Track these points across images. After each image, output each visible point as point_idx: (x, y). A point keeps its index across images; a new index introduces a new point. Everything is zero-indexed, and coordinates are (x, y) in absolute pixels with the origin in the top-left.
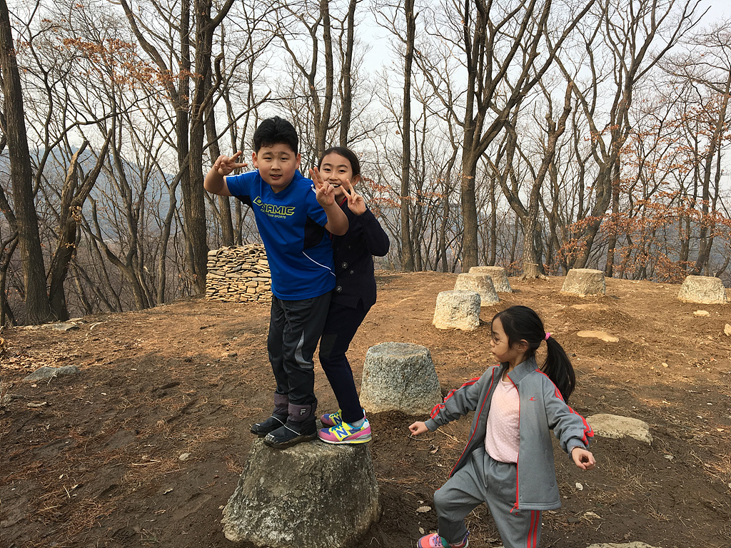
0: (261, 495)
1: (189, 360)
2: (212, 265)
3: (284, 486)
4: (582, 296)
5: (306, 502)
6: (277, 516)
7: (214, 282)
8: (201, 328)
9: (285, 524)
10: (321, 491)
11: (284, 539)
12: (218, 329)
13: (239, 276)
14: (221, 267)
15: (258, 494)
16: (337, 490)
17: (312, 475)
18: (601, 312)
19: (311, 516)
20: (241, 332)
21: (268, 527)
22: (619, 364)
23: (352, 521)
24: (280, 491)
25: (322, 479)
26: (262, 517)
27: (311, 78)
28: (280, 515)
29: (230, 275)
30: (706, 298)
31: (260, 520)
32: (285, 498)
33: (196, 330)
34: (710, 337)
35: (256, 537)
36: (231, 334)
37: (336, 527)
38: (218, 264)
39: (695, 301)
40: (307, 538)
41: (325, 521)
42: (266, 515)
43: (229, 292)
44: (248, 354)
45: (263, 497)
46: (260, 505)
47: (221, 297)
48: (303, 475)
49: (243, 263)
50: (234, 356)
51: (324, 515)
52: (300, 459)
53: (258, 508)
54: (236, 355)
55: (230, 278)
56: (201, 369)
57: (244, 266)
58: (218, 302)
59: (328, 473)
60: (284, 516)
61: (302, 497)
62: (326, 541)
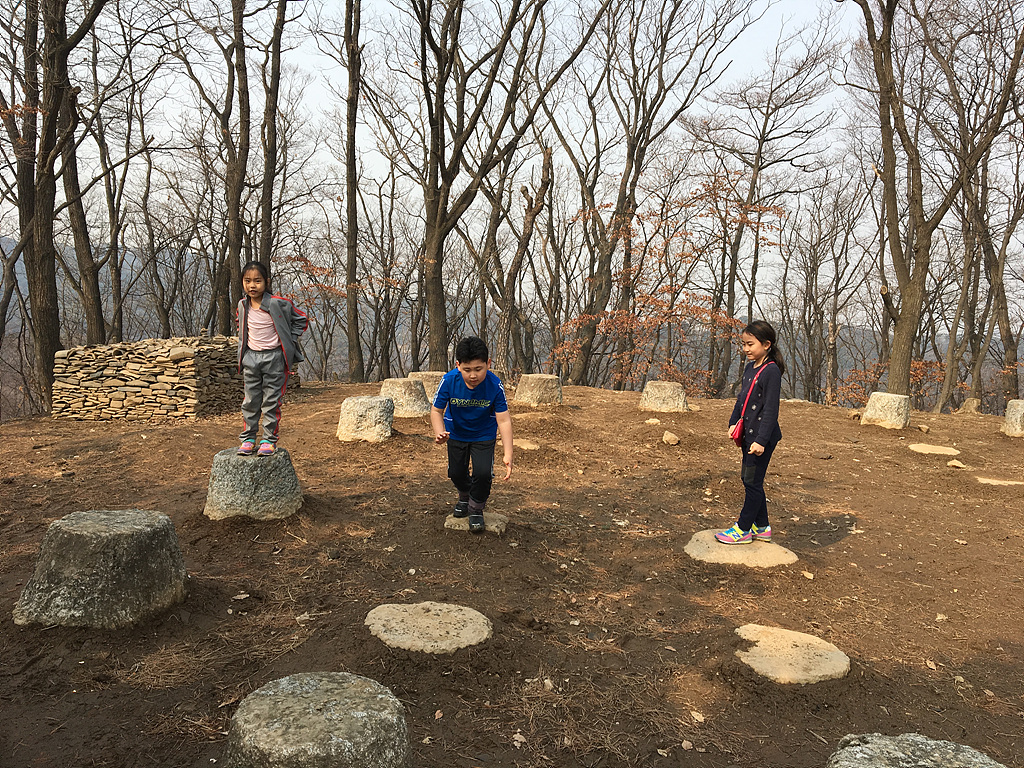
0: (52, 578)
1: (10, 482)
2: (60, 370)
3: (75, 565)
4: (534, 405)
5: (97, 579)
6: (67, 595)
7: (64, 394)
8: (34, 448)
9: (75, 602)
10: (113, 568)
11: (73, 615)
12: (57, 447)
13: (99, 385)
14: (74, 372)
15: (48, 577)
16: (131, 568)
17: (104, 553)
18: (541, 420)
19: (102, 592)
20: (85, 449)
21: (58, 606)
22: (532, 472)
23: (147, 598)
24: (71, 572)
25: (115, 556)
26: (52, 598)
27: (225, 118)
28: (69, 593)
29: (87, 384)
30: (664, 405)
31: (49, 601)
32: (76, 577)
33: (27, 448)
34: (648, 446)
35: (45, 617)
36: (70, 452)
37: (129, 603)
38: (70, 369)
39: (654, 409)
40: (97, 613)
41: (117, 596)
42: (56, 595)
43: (84, 406)
44: (88, 473)
45: (54, 578)
46: (50, 586)
47: (74, 413)
48: (94, 553)
49: (105, 367)
50: (70, 475)
51: (116, 590)
52: (92, 538)
53: (48, 590)
54: (74, 474)
55: (87, 388)
56: (25, 490)
57: (105, 372)
58: (69, 420)
59: (121, 551)
60: (75, 595)
61: (93, 575)
62: (118, 616)
